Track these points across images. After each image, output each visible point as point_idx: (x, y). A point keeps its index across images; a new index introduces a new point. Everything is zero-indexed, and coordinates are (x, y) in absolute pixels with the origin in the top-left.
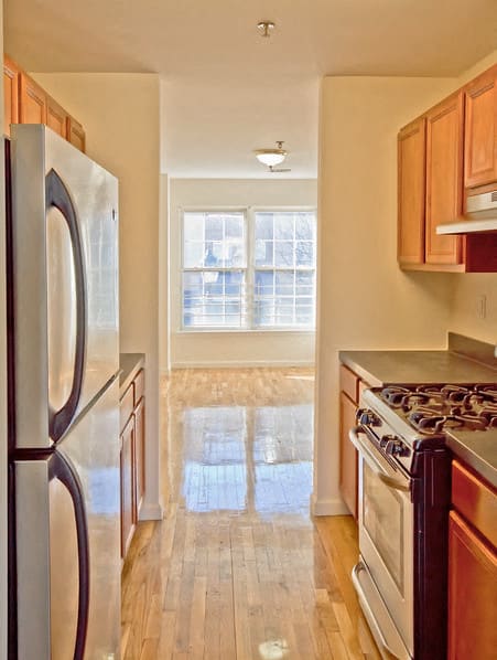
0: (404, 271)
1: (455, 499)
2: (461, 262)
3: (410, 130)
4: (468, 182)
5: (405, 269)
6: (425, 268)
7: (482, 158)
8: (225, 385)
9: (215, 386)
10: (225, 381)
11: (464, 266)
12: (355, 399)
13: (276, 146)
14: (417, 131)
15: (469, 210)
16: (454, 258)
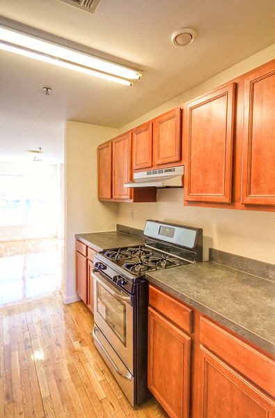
0: (101, 201)
1: (151, 302)
2: (131, 198)
3: (103, 146)
4: (135, 167)
5: (102, 200)
6: (112, 200)
7: (142, 157)
8: (13, 248)
9: (8, 249)
10: (13, 246)
11: (132, 200)
12: (85, 255)
13: (38, 150)
14: (108, 146)
15: (134, 178)
16: (128, 197)
